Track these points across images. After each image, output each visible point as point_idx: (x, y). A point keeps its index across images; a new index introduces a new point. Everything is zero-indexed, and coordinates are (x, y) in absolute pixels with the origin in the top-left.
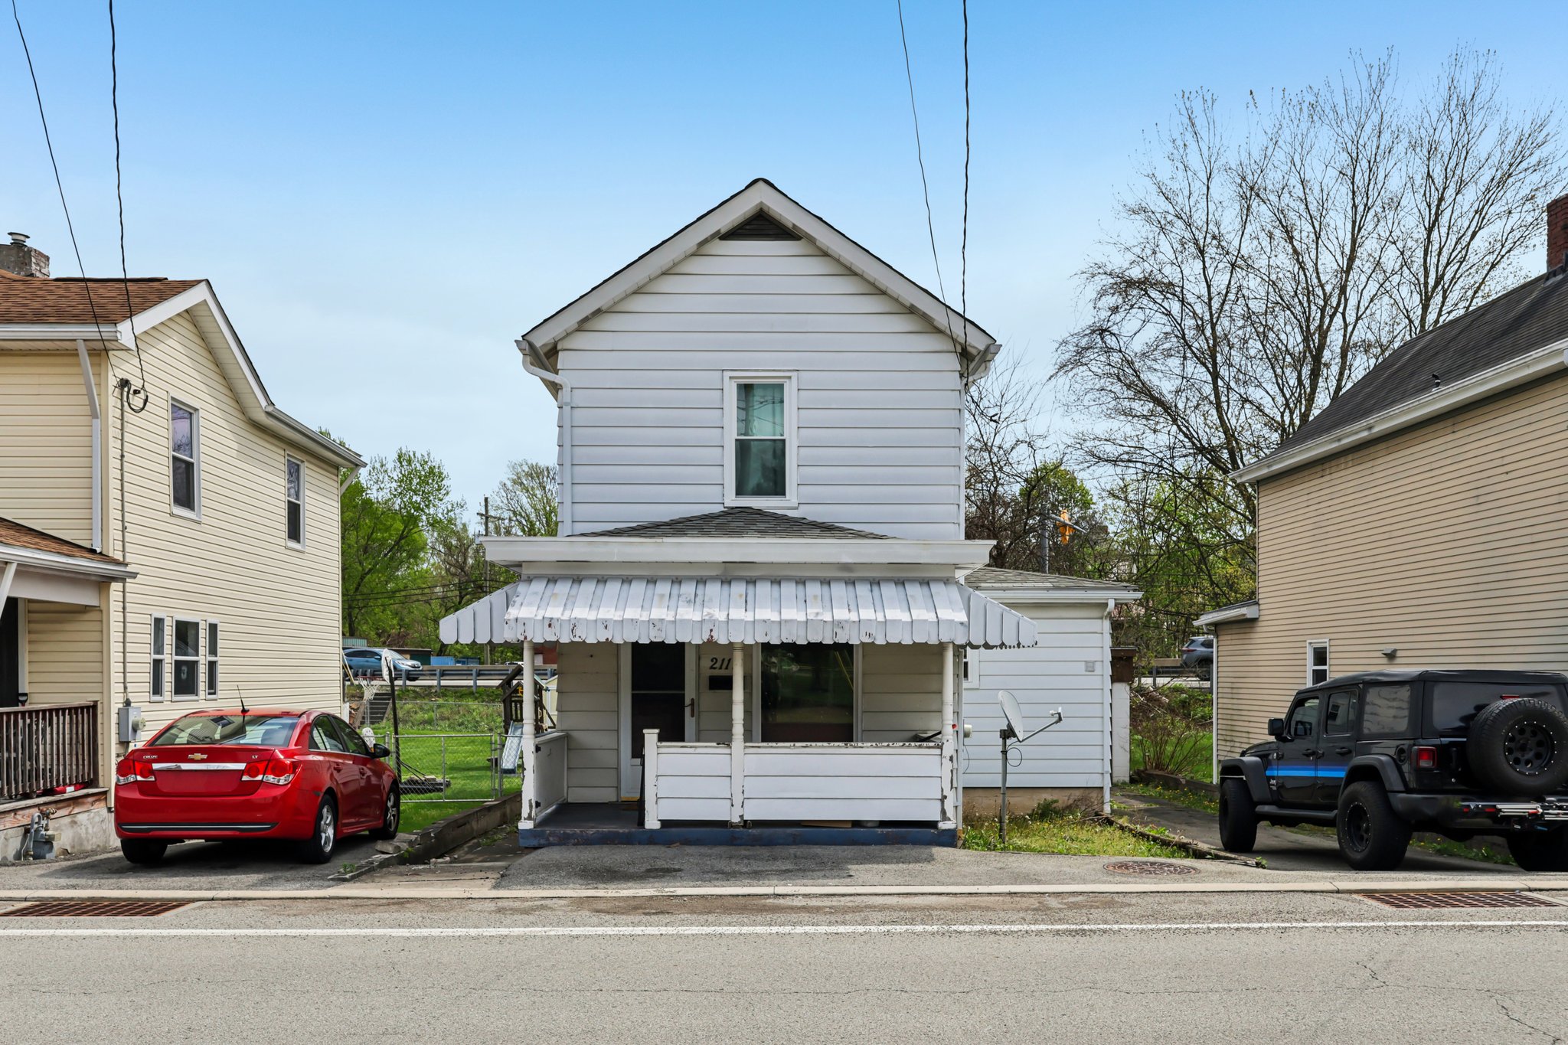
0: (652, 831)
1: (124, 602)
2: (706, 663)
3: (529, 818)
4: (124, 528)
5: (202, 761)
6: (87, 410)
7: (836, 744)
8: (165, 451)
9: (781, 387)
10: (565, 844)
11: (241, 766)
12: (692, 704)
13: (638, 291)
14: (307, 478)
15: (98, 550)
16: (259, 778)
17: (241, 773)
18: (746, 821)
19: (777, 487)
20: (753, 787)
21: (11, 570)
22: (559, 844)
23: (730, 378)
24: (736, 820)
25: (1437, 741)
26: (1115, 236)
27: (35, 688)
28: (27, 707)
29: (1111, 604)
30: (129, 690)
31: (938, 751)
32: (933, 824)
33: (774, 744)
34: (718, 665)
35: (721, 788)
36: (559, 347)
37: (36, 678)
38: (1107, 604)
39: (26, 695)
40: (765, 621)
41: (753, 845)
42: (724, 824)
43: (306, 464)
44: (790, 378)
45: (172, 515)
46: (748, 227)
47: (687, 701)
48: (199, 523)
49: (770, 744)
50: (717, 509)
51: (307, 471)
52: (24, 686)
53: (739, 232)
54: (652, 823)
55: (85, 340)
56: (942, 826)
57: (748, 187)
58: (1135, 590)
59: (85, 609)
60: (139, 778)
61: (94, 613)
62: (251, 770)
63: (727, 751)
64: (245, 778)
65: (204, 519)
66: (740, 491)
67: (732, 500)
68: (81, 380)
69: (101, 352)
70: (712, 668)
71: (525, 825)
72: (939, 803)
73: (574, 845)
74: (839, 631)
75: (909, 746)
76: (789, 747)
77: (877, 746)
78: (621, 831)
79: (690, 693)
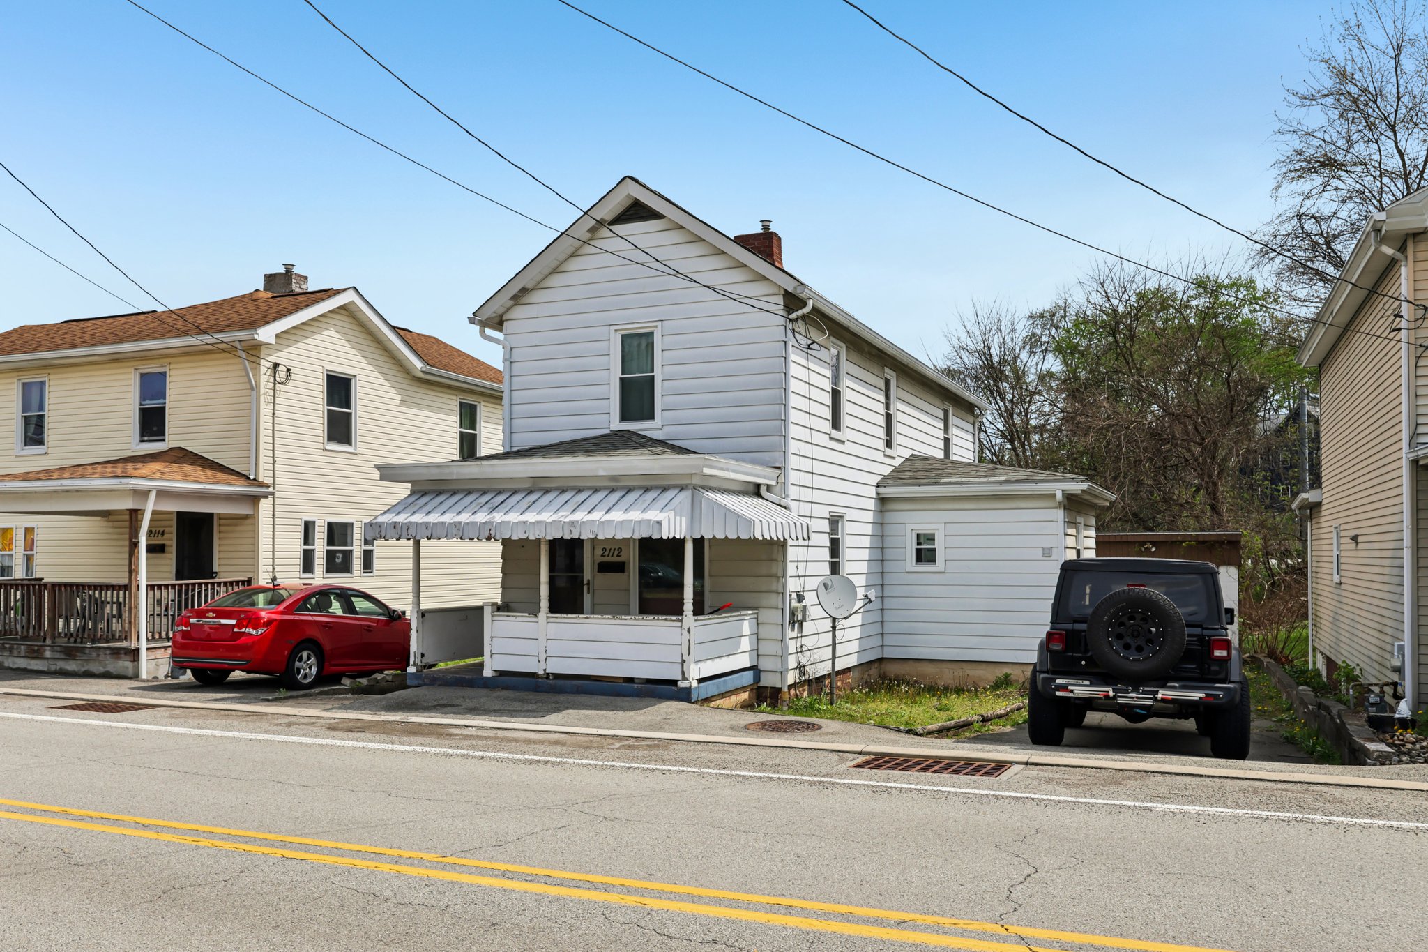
0: (486, 678)
1: (273, 511)
2: (598, 552)
3: (414, 665)
4: (274, 462)
5: (213, 618)
6: (248, 386)
7: (607, 616)
8: (320, 407)
9: (652, 333)
10: (433, 685)
11: (233, 622)
12: (588, 584)
13: (554, 271)
14: (483, 414)
15: (252, 477)
16: (243, 630)
17: (234, 626)
18: (548, 674)
19: (647, 413)
20: (554, 648)
21: (153, 495)
22: (430, 684)
23: (616, 331)
24: (541, 672)
25: (1070, 626)
26: (1294, 124)
27: (223, 568)
28: (216, 580)
29: (1059, 495)
30: (276, 570)
31: (679, 624)
32: (674, 683)
33: (565, 615)
34: (606, 554)
35: (531, 647)
36: (504, 318)
37: (223, 562)
38: (1055, 495)
39: (216, 573)
40: (524, 522)
41: (549, 692)
42: (532, 675)
43: (483, 403)
44: (656, 327)
45: (326, 450)
46: (628, 213)
47: (585, 582)
48: (356, 454)
49: (563, 615)
50: (607, 431)
51: (483, 408)
52: (216, 569)
53: (621, 219)
54: (487, 673)
55: (240, 341)
56: (682, 684)
57: (618, 184)
58: (1082, 481)
59: (246, 517)
60: (184, 628)
61: (251, 519)
62: (238, 625)
63: (535, 620)
64: (236, 630)
65: (359, 450)
66: (624, 417)
67: (616, 424)
68: (241, 367)
69: (254, 350)
70: (602, 555)
71: (411, 670)
72: (680, 665)
73: (439, 685)
74: (573, 529)
75: (658, 619)
76: (576, 618)
77: (635, 619)
78: (467, 677)
79: (587, 575)
